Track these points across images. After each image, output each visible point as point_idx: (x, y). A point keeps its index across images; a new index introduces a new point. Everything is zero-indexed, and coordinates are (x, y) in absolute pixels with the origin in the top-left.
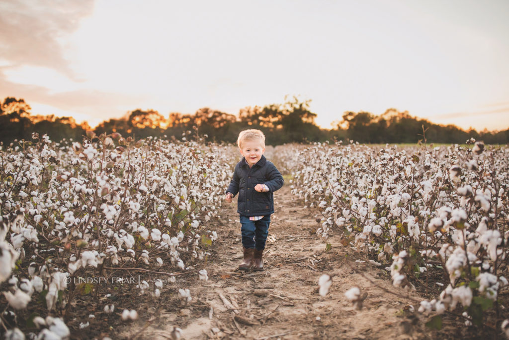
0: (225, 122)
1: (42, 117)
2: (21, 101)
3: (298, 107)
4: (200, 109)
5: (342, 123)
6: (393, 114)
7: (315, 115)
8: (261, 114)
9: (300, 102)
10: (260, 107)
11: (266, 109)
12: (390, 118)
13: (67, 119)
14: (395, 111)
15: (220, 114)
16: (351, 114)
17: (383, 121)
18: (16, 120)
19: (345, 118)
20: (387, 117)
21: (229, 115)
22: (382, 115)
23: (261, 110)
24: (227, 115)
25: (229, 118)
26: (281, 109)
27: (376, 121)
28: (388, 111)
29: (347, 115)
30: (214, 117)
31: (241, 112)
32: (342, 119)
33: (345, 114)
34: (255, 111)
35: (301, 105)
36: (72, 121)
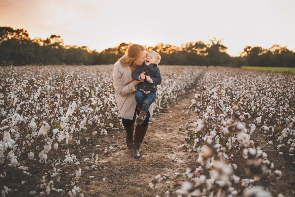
0: (173, 51)
1: (70, 46)
2: (59, 37)
3: (216, 43)
4: (159, 43)
5: (243, 53)
6: (277, 48)
7: (226, 48)
8: (194, 47)
9: (217, 40)
10: (193, 43)
11: (197, 44)
12: (275, 51)
13: (85, 47)
14: (278, 46)
15: (170, 46)
16: (249, 47)
17: (269, 52)
18: (57, 47)
19: (245, 50)
20: (273, 50)
21: (176, 47)
22: (269, 49)
23: (194, 44)
24: (174, 47)
25: (176, 48)
26: (205, 44)
27: (265, 52)
28: (274, 46)
29: (246, 48)
30: (167, 47)
31: (182, 45)
32: (243, 51)
33: (245, 48)
34: (191, 44)
35: (218, 42)
36: (87, 49)
